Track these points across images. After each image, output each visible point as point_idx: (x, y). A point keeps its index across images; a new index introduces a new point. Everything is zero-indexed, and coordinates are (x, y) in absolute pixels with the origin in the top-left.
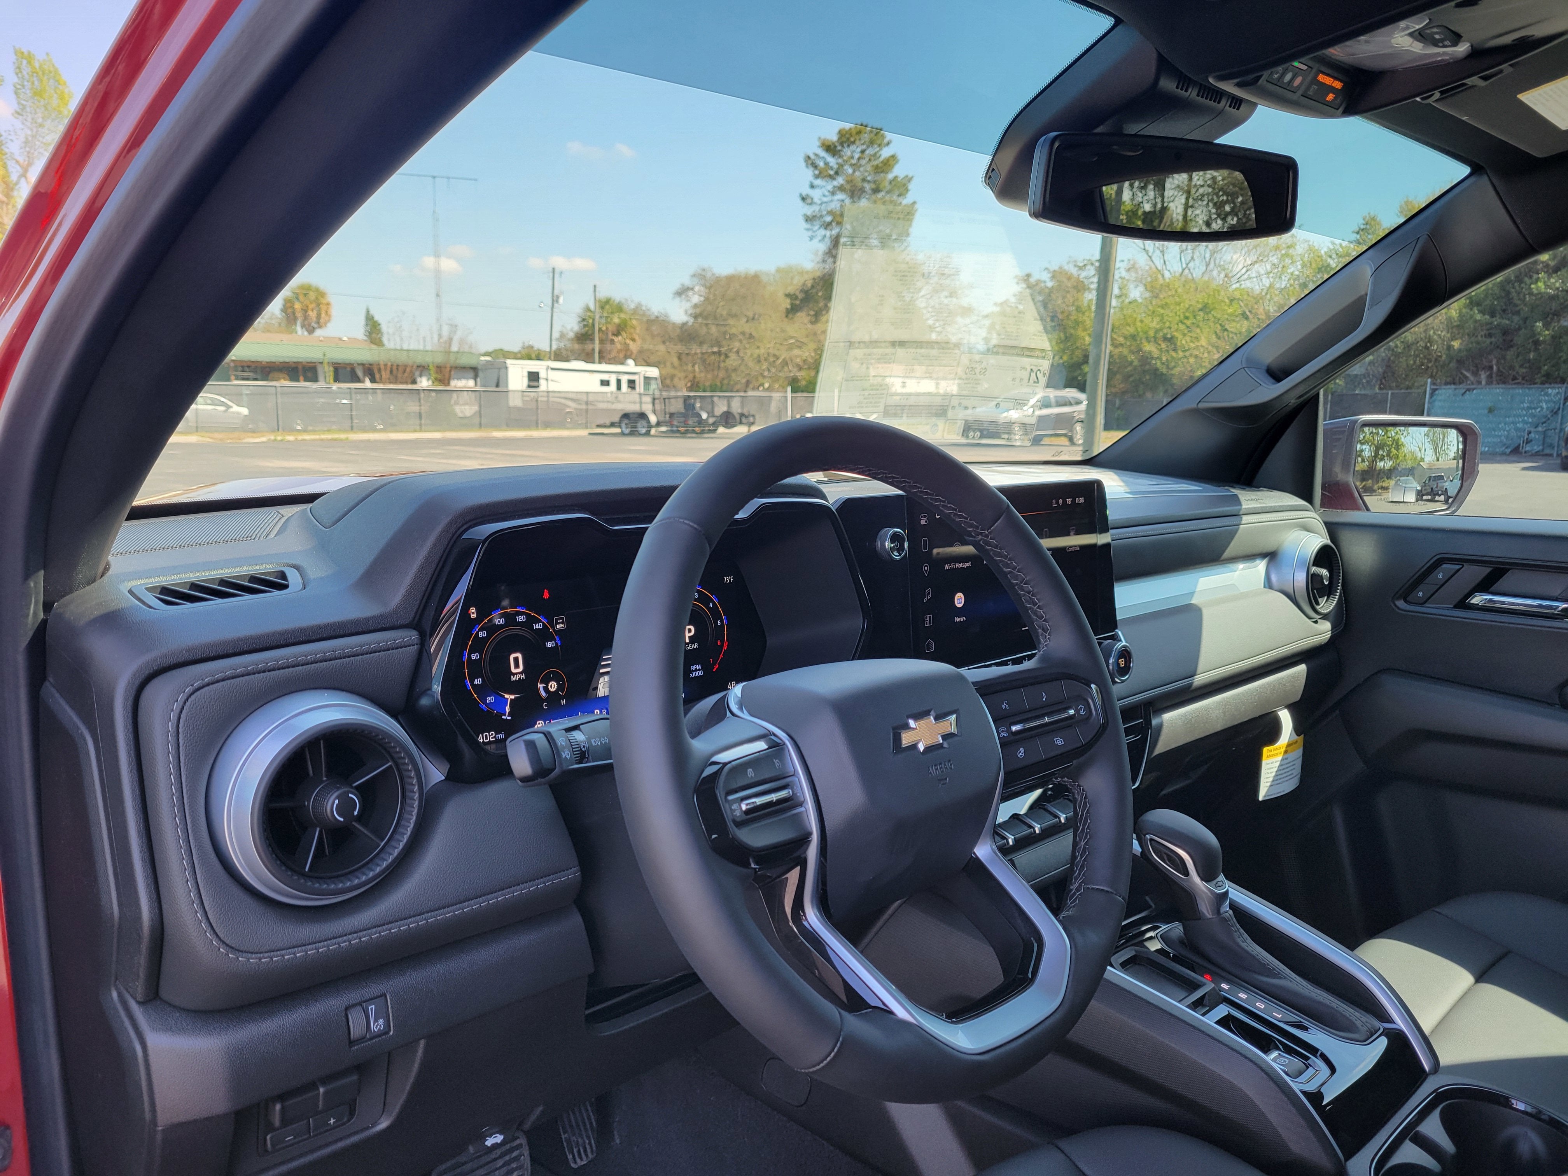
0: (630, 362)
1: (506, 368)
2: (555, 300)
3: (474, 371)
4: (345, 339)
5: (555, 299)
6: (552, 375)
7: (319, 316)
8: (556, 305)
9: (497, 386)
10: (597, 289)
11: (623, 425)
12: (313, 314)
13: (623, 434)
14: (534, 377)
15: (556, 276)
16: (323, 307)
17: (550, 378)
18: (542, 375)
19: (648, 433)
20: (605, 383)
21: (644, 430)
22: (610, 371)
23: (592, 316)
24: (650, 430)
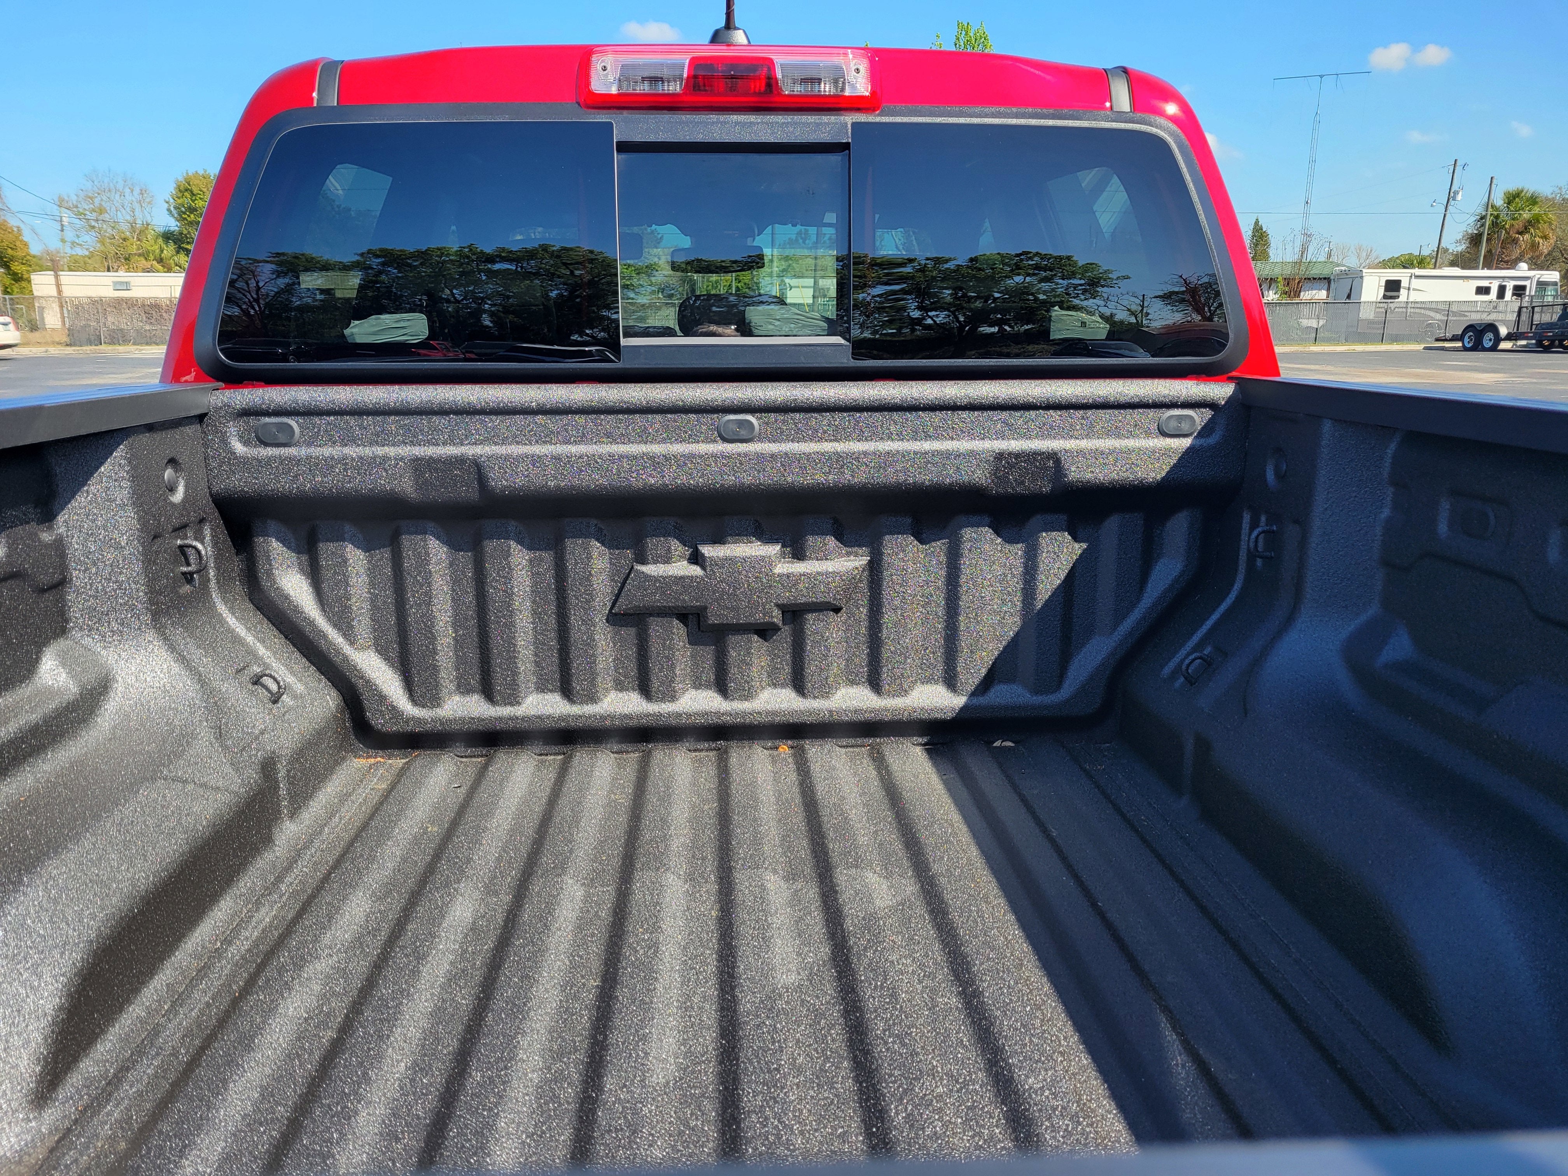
0: (1523, 266)
1: (1362, 277)
2: (1451, 197)
3: (1327, 281)
5: (1452, 194)
6: (1416, 283)
8: (1452, 202)
9: (1349, 297)
10: (1494, 181)
11: (1466, 339)
13: (1465, 349)
14: (1393, 287)
15: (1459, 169)
17: (1412, 287)
18: (1404, 284)
19: (1494, 349)
20: (1483, 291)
21: (1491, 344)
22: (1491, 277)
23: (1496, 213)
24: (1498, 344)
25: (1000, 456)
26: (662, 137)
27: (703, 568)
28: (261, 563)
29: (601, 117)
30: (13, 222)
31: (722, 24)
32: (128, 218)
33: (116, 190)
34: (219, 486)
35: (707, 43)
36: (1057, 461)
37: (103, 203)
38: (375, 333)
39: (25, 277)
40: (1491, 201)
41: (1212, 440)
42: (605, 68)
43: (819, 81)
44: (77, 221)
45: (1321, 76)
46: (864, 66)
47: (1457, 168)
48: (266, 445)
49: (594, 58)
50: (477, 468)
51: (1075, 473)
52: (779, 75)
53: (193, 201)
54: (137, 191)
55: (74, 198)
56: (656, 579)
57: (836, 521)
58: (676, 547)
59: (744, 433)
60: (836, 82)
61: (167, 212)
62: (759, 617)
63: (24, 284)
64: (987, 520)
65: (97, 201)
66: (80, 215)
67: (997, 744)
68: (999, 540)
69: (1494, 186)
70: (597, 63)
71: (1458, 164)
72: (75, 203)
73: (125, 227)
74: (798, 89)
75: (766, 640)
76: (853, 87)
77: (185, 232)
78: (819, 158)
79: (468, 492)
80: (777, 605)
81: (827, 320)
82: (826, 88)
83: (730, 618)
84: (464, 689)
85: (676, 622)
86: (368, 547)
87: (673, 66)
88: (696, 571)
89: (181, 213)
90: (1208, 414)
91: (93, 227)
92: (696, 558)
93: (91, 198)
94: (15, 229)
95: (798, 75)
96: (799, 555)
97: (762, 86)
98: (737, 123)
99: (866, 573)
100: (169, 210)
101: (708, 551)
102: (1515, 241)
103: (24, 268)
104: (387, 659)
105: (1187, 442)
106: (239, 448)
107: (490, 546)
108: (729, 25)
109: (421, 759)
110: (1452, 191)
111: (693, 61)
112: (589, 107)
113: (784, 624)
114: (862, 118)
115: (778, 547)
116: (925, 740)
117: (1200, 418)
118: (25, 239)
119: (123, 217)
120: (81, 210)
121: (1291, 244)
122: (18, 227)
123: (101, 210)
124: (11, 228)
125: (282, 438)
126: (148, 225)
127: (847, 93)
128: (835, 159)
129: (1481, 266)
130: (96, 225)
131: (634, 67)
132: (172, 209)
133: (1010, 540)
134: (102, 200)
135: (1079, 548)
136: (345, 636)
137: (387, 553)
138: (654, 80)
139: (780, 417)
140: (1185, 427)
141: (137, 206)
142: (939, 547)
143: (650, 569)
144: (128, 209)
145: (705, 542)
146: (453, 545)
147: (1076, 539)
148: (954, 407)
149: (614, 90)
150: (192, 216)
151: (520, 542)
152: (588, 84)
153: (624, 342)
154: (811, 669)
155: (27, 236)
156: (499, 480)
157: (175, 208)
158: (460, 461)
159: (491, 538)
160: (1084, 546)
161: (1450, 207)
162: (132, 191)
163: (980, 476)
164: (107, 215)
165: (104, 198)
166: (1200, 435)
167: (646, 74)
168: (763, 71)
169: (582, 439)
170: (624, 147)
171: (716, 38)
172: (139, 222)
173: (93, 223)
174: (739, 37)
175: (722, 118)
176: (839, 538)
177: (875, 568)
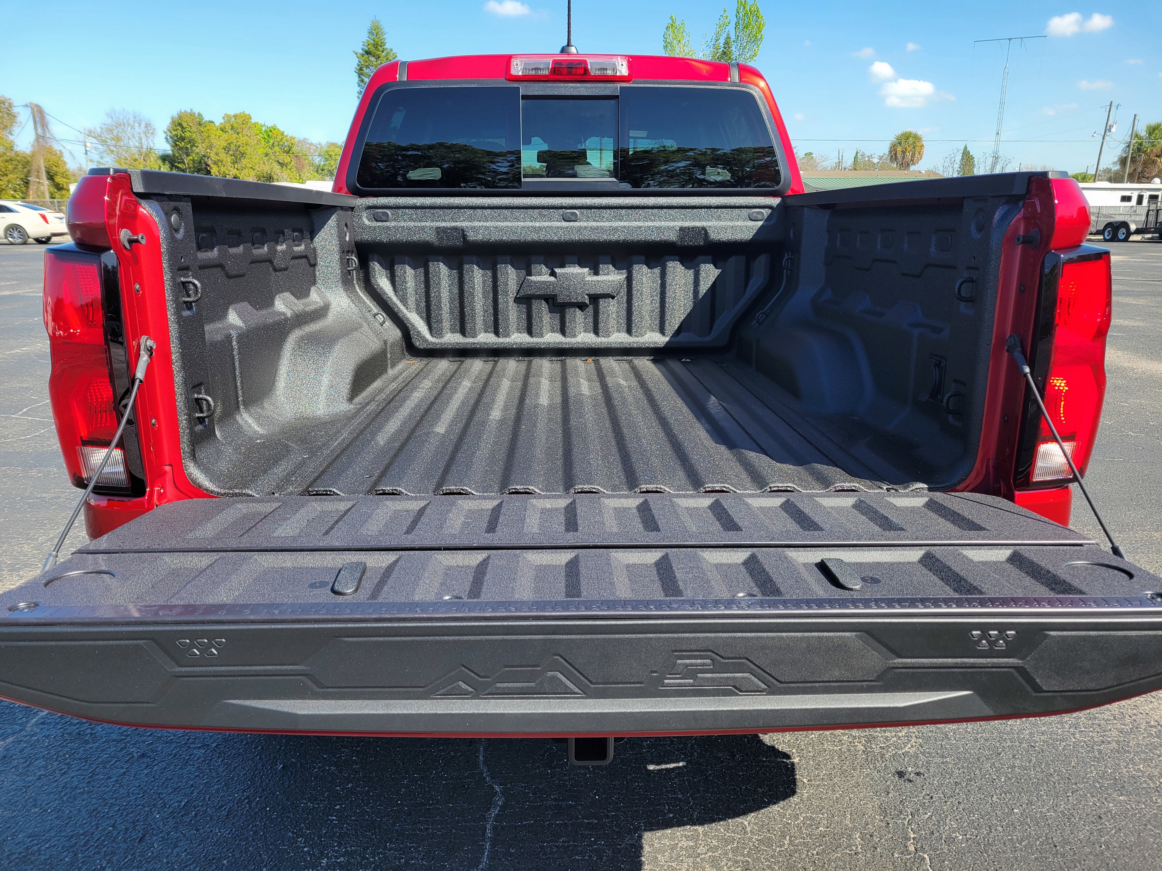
2: (1108, 129)
4: (924, 172)
5: (1108, 128)
7: (913, 156)
8: (1108, 133)
10: (1137, 118)
11: (1106, 233)
12: (909, 155)
13: (1106, 240)
16: (918, 149)
19: (1126, 240)
20: (1126, 199)
21: (1123, 237)
22: (1133, 188)
23: (1140, 141)
24: (1129, 237)
25: (682, 229)
26: (540, 93)
27: (556, 277)
28: (372, 273)
29: (515, 85)
30: (56, 147)
31: (566, 44)
32: (137, 144)
33: (129, 125)
34: (358, 238)
35: (558, 53)
36: (706, 231)
37: (120, 134)
38: (420, 176)
39: (65, 187)
40: (1134, 131)
41: (771, 223)
42: (517, 65)
43: (607, 69)
44: (101, 147)
45: (1010, 39)
46: (625, 63)
47: (1112, 108)
48: (377, 221)
49: (512, 60)
50: (462, 232)
51: (714, 236)
52: (589, 67)
53: (183, 133)
54: (143, 125)
55: (99, 130)
56: (535, 282)
57: (612, 258)
58: (544, 269)
59: (573, 218)
60: (614, 70)
61: (165, 140)
62: (580, 299)
63: (64, 192)
64: (678, 258)
65: (115, 133)
66: (104, 142)
67: (683, 360)
68: (683, 268)
69: (1136, 121)
70: (514, 62)
71: (1113, 104)
72: (99, 133)
73: (134, 150)
74: (598, 73)
75: (582, 311)
76: (621, 72)
77: (177, 155)
78: (606, 101)
79: (459, 243)
80: (587, 295)
81: (609, 171)
82: (609, 73)
83: (567, 300)
84: (453, 331)
85: (543, 301)
86: (414, 268)
87: (544, 64)
88: (552, 279)
89: (175, 142)
90: (770, 211)
91: (112, 151)
92: (553, 274)
93: (111, 130)
94: (58, 152)
95: (598, 67)
96: (596, 273)
97: (582, 72)
98: (572, 87)
99: (625, 283)
100: (166, 138)
101: (558, 270)
102: (1154, 162)
103: (64, 180)
104: (421, 317)
105: (760, 223)
106: (367, 222)
107: (466, 267)
108: (569, 44)
109: (434, 361)
110: (1109, 125)
111: (554, 61)
112: (509, 80)
113: (590, 304)
114: (624, 85)
115: (588, 269)
116: (652, 358)
117: (766, 212)
118: (65, 159)
119: (133, 143)
120: (104, 139)
121: (984, 164)
122: (60, 151)
123: (118, 139)
124: (55, 152)
125: (384, 218)
126: (151, 149)
127: (618, 74)
128: (613, 102)
129: (1126, 181)
130: (115, 150)
131: (529, 64)
132: (169, 138)
133: (687, 268)
134: (118, 131)
135: (717, 272)
136: (404, 305)
137: (422, 270)
138: (536, 69)
139: (589, 211)
140: (760, 217)
141: (143, 136)
142: (657, 271)
143: (533, 278)
144: (137, 138)
145: (556, 267)
146: (450, 268)
147: (716, 267)
148: (662, 207)
149: (520, 74)
150: (183, 143)
151: (478, 266)
152: (510, 70)
153: (523, 180)
154: (601, 325)
155: (67, 158)
156: (472, 237)
157: (171, 137)
158: (455, 229)
159: (467, 264)
160: (720, 271)
161: (1106, 137)
162: (140, 125)
163: (672, 237)
164: (122, 143)
165: (120, 130)
166: (766, 220)
167: (534, 67)
168: (583, 65)
169: (506, 219)
170: (524, 97)
171: (563, 50)
172: (144, 147)
173: (112, 148)
174: (573, 50)
175: (566, 85)
176: (614, 266)
177: (629, 279)
